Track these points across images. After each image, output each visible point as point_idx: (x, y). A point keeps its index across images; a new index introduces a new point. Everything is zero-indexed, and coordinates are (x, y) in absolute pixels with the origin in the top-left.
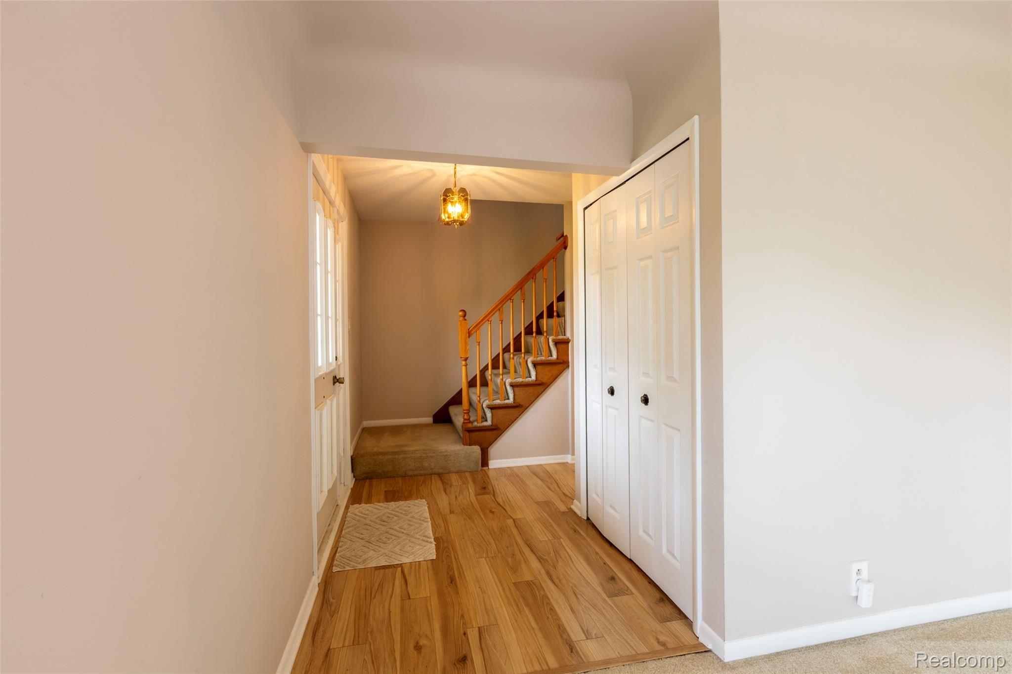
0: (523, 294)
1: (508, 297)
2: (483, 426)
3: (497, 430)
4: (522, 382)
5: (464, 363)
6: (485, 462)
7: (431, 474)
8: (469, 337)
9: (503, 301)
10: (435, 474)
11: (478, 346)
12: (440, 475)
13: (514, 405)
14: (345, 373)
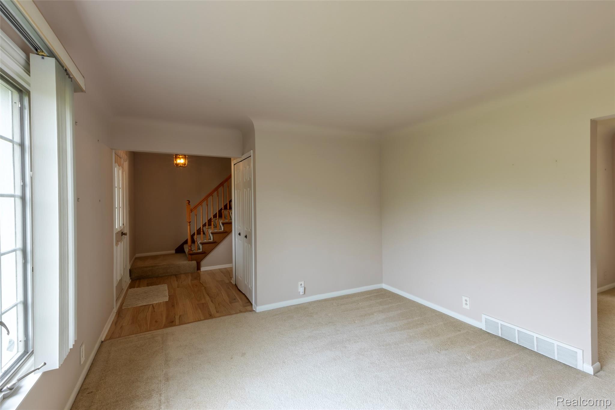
0: (218, 193)
1: (211, 194)
2: (198, 252)
3: (205, 254)
4: (217, 232)
5: (189, 224)
6: (199, 268)
7: (171, 275)
8: (191, 212)
9: (207, 196)
10: (173, 275)
11: (196, 217)
12: (176, 275)
13: (213, 242)
14: (127, 230)
